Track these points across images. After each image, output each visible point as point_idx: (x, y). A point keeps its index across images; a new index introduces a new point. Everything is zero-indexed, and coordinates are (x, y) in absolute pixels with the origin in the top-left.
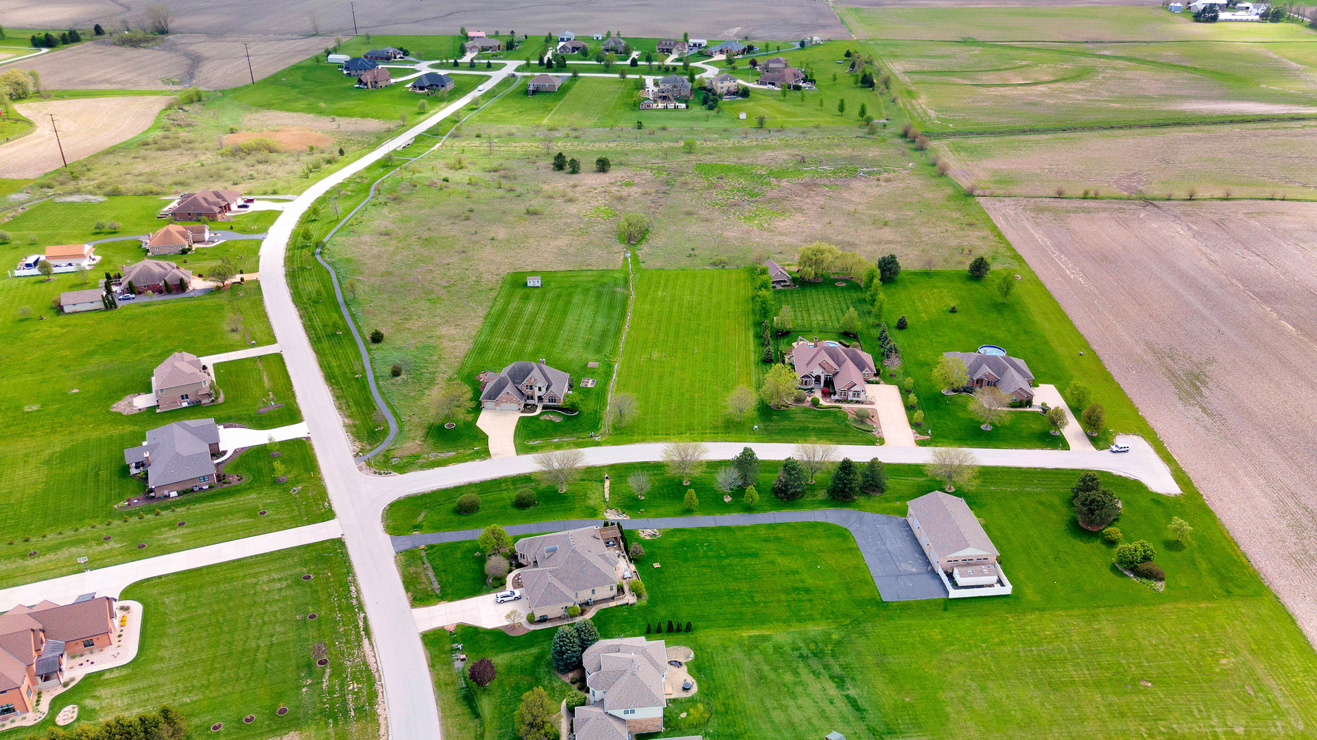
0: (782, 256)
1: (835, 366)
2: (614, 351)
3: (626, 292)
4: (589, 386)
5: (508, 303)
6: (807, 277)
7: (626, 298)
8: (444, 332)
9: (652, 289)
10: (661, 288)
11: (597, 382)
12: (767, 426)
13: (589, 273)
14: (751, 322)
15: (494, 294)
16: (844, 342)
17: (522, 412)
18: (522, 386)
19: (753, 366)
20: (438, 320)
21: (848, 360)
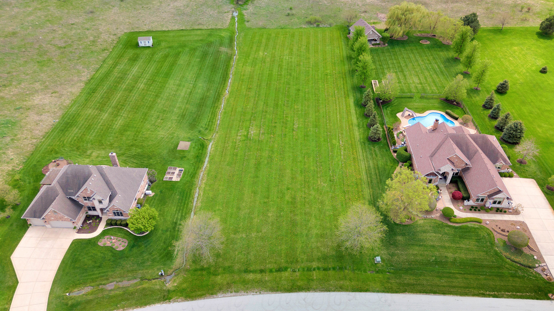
0: (367, 15)
1: (466, 161)
2: (209, 127)
3: (229, 52)
4: (174, 180)
5: (115, 65)
6: (396, 36)
7: (229, 58)
8: (36, 102)
9: (254, 48)
10: (262, 48)
11: (184, 173)
12: (393, 255)
13: (199, 32)
14: (349, 86)
15: (105, 55)
16: (452, 113)
17: (80, 231)
18: (79, 197)
19: (359, 147)
20: (38, 86)
21: (480, 151)
